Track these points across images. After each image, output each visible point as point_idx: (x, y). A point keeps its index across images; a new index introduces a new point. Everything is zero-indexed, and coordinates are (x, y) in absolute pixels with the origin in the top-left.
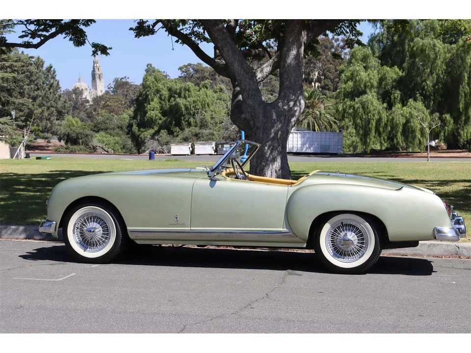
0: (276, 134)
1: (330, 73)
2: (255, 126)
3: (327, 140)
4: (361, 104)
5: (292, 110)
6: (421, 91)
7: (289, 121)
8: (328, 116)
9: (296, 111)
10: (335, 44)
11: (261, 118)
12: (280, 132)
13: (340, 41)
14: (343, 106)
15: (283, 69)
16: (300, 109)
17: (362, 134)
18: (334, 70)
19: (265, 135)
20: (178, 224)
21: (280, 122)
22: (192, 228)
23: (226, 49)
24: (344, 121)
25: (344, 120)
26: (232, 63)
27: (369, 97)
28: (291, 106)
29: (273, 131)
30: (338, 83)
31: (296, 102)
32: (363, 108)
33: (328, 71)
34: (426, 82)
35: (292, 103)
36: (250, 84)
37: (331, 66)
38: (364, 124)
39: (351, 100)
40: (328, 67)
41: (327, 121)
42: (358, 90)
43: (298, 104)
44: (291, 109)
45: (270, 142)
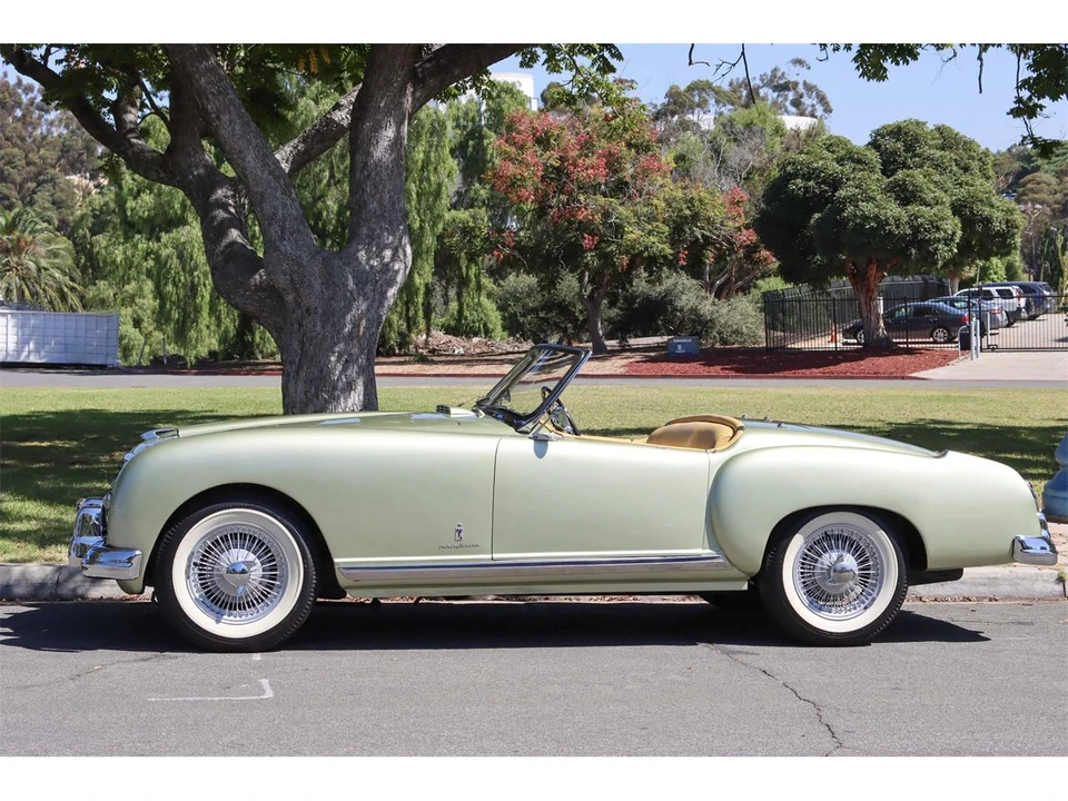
0: (356, 325)
1: (14, 168)
2: (299, 306)
3: (81, 333)
4: (176, 248)
5: (389, 270)
6: (312, 222)
7: (383, 295)
8: (57, 275)
9: (397, 272)
10: (25, 99)
11: (317, 285)
12: (364, 322)
13: (35, 92)
14: (125, 253)
15: (362, 172)
16: (406, 267)
17: (178, 320)
18: (24, 161)
19: (328, 328)
20: (461, 546)
21: (364, 296)
22: (495, 556)
23: (227, 117)
24: (94, 288)
25: (95, 284)
26: (240, 152)
27: (194, 232)
28: (386, 260)
29: (349, 317)
30: (34, 192)
31: (397, 251)
32: (180, 257)
33: (9, 163)
34: (324, 202)
35: (388, 253)
36: (284, 205)
37: (16, 150)
38: (181, 296)
39: (149, 239)
40: (7, 154)
41: (55, 285)
42: (165, 213)
43: (402, 257)
44: (386, 268)
45: (342, 345)
